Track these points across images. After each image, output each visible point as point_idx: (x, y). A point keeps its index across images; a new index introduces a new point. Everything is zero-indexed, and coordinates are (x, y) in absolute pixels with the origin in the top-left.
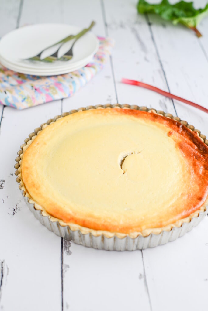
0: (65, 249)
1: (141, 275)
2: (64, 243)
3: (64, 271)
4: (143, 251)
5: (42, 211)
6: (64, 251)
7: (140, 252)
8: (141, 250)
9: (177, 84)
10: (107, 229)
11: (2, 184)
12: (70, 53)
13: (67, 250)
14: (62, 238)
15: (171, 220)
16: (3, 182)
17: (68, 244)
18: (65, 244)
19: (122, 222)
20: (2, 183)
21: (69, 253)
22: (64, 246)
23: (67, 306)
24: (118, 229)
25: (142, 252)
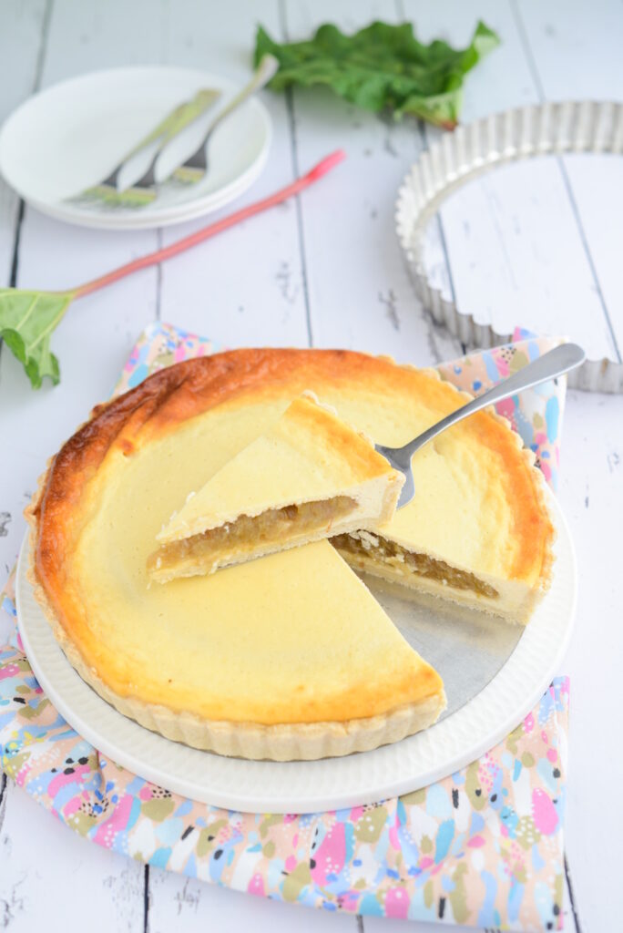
9: (467, 226)
11: (4, 524)
12: (198, 161)
16: (8, 519)
20: (3, 521)
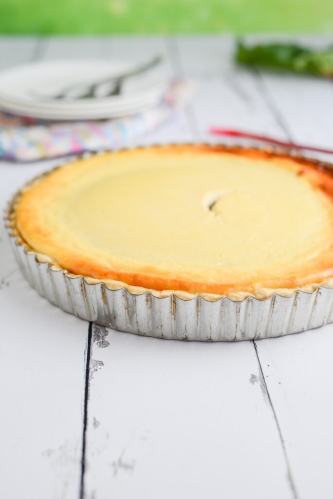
0: (95, 339)
1: (253, 377)
2: (93, 330)
3: (91, 370)
4: (255, 342)
5: (51, 265)
6: (94, 341)
7: (251, 345)
8: (253, 340)
10: (182, 287)
13: (101, 340)
14: (91, 323)
15: (314, 276)
17: (101, 332)
18: (95, 332)
19: (212, 279)
21: (104, 344)
22: (93, 334)
23: (96, 424)
24: (204, 288)
25: (255, 344)
